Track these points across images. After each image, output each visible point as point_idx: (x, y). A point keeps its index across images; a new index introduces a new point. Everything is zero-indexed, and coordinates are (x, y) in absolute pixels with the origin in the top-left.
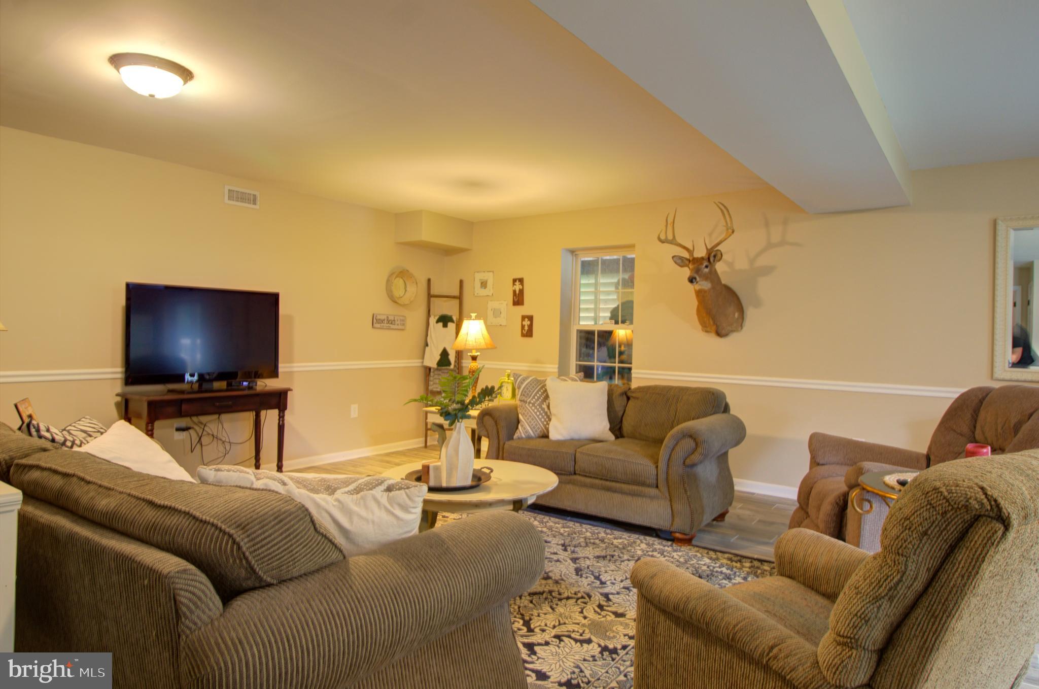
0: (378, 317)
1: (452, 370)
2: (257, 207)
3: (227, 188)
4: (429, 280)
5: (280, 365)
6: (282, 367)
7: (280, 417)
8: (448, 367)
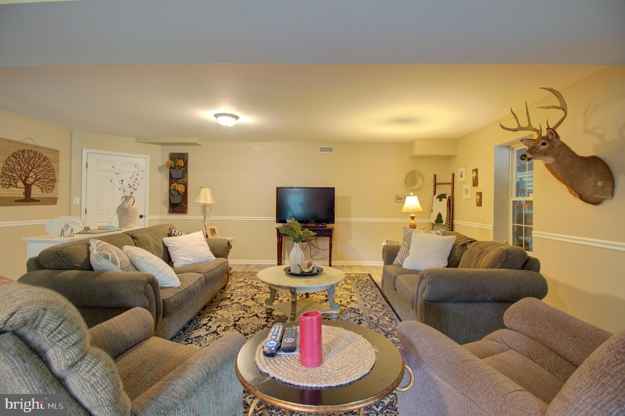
0: (399, 197)
1: (444, 226)
2: (333, 152)
3: (320, 147)
4: (435, 176)
5: (335, 219)
6: (336, 219)
7: (330, 240)
8: (441, 224)
